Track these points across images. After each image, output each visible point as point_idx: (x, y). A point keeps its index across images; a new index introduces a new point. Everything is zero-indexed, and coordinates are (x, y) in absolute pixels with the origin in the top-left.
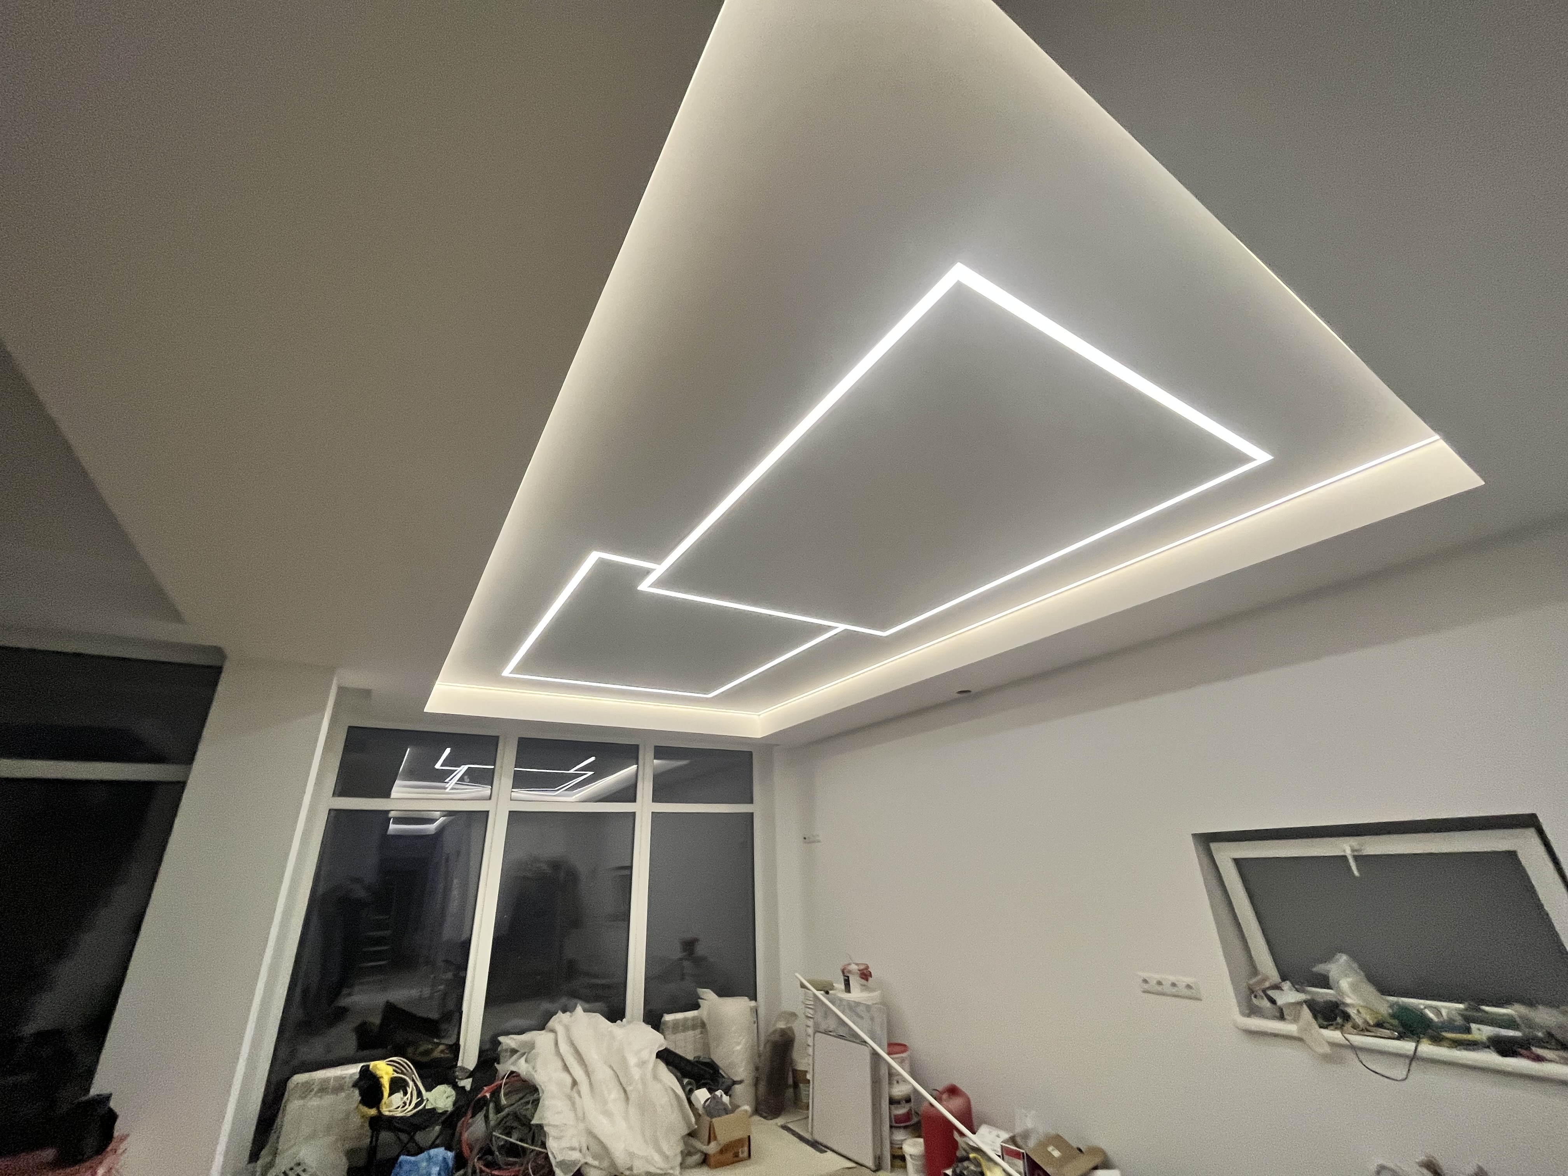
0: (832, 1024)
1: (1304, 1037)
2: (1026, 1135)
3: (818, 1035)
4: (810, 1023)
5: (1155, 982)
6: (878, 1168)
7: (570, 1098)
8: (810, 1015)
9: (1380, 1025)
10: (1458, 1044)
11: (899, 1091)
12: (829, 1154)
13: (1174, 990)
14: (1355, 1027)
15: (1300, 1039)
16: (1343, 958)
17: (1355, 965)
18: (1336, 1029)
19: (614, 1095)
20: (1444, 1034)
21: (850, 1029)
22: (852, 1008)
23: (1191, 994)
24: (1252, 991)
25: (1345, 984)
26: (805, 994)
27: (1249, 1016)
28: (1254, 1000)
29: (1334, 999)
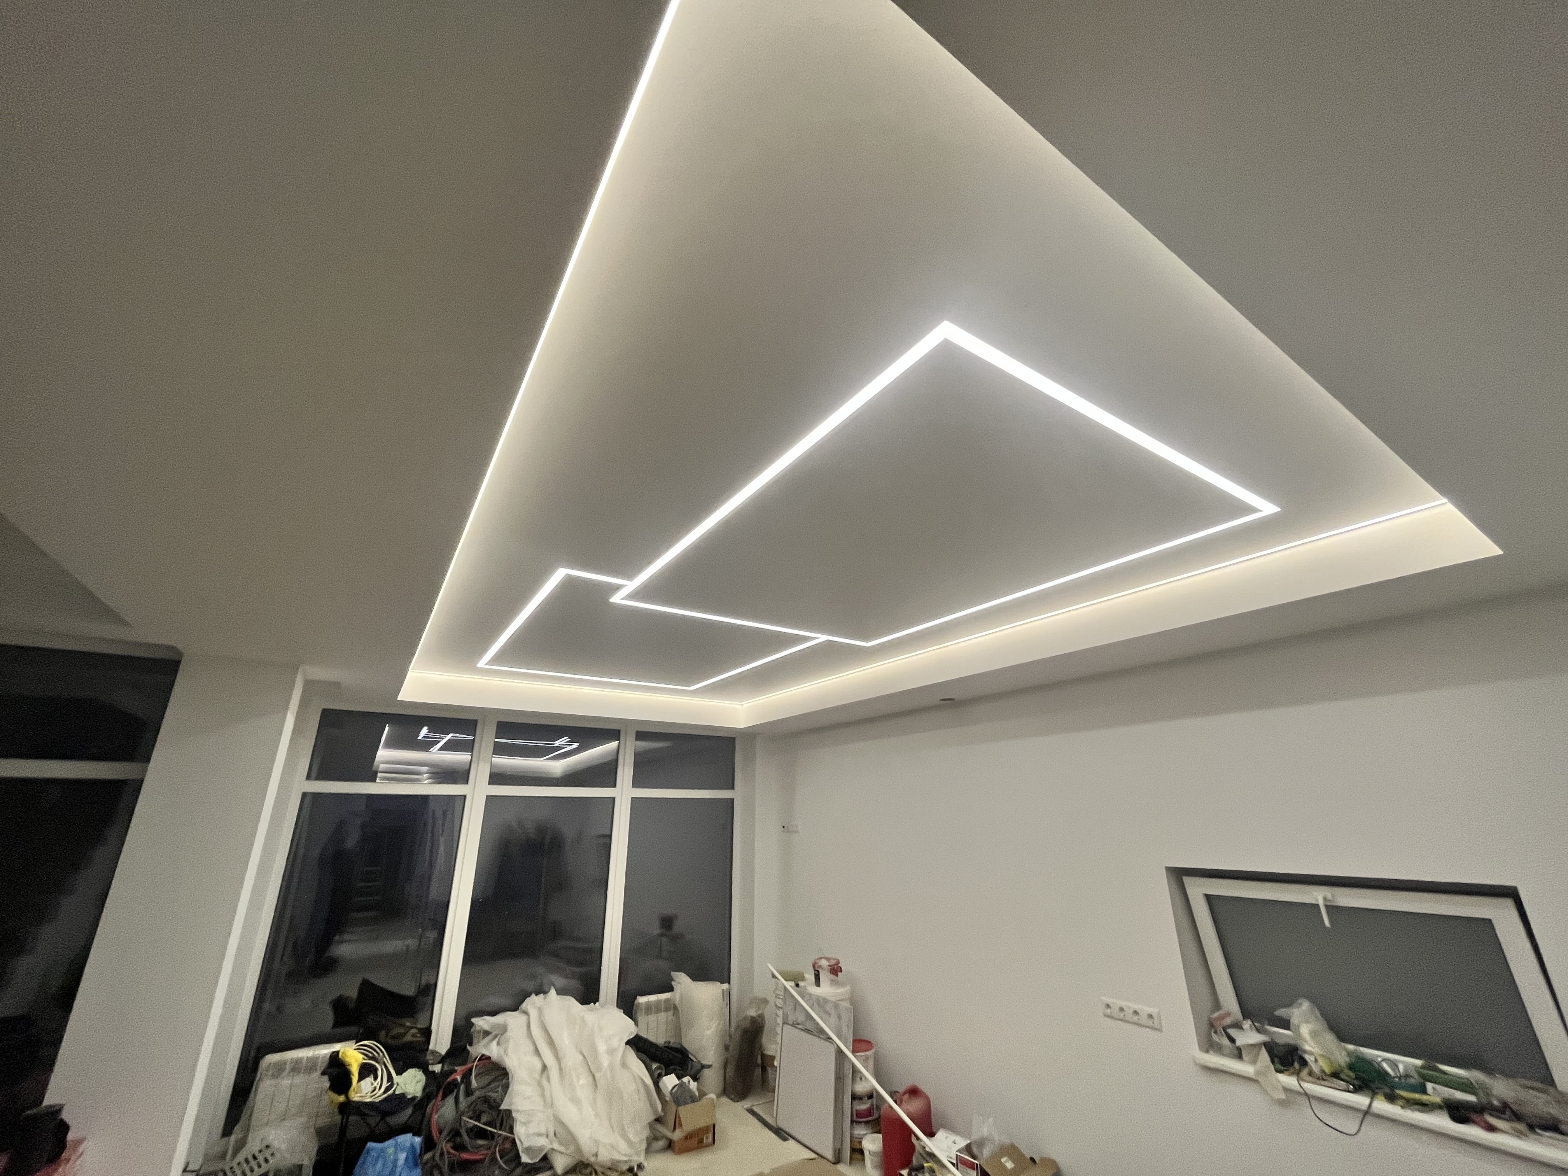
0: (801, 1018)
1: (1260, 1080)
2: (981, 1143)
3: (786, 1027)
4: (780, 1013)
5: (1118, 1009)
6: (838, 1160)
7: (540, 1084)
8: (780, 1006)
9: (1335, 1075)
10: (1411, 1104)
11: (861, 1088)
12: (791, 1142)
13: (1135, 1019)
14: (1311, 1073)
15: (1255, 1081)
16: (1306, 1005)
17: (1317, 1013)
18: (1292, 1074)
19: (584, 1080)
20: (1398, 1091)
21: (818, 1024)
22: (820, 1003)
23: (1152, 1023)
24: (1212, 1025)
25: (1305, 1030)
26: (777, 983)
27: (1207, 1052)
28: (1213, 1034)
29: (1292, 1042)
